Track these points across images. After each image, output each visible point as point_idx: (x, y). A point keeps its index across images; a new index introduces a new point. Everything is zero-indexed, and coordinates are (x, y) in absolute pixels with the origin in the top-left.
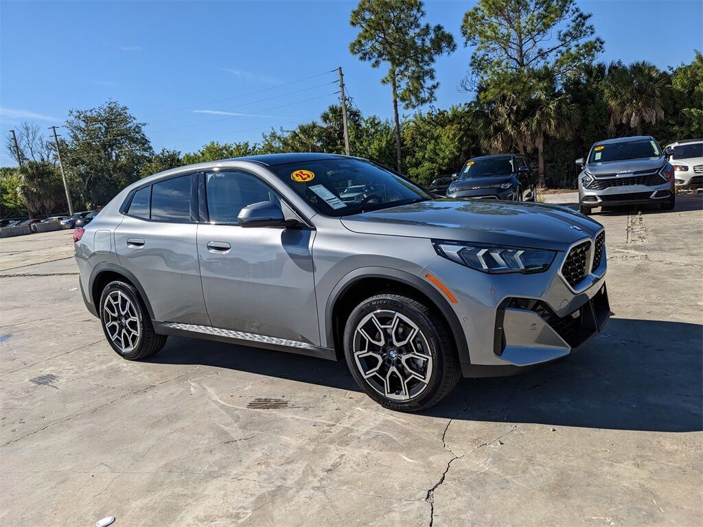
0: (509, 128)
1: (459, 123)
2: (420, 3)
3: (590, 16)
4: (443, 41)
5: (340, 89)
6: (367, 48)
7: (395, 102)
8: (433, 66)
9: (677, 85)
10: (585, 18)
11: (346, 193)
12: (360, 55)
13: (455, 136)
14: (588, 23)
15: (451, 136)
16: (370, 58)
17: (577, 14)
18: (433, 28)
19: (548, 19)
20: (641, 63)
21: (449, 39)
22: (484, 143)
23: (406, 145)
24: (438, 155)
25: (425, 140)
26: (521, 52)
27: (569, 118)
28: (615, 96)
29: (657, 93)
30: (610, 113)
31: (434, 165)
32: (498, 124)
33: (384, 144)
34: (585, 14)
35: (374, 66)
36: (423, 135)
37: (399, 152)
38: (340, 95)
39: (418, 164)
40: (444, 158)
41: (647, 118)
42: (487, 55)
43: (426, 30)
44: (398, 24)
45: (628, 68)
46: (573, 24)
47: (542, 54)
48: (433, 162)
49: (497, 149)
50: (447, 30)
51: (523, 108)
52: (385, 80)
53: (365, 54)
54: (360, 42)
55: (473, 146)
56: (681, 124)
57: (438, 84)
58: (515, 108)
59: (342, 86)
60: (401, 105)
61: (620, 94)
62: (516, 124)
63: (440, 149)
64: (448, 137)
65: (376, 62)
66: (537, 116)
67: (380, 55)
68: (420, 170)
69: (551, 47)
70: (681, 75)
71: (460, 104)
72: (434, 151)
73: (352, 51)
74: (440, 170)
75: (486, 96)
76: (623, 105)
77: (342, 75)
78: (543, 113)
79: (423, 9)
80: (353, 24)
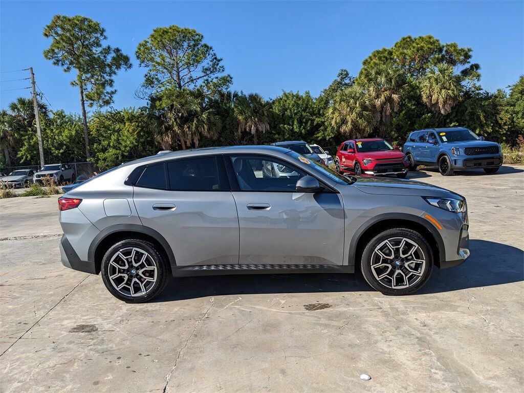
0: (176, 128)
1: (136, 122)
2: (103, 29)
3: (222, 60)
4: (121, 60)
5: (32, 85)
6: (59, 55)
7: (83, 100)
8: (114, 77)
9: (276, 109)
10: (219, 61)
11: (43, 171)
12: (54, 60)
13: (134, 131)
14: (221, 64)
15: (131, 131)
16: (63, 65)
17: (214, 57)
18: (113, 49)
19: (199, 58)
20: (254, 94)
21: (126, 59)
22: (158, 138)
23: (92, 135)
24: (121, 144)
25: (109, 132)
26: (179, 76)
27: (215, 125)
28: (241, 113)
29: (266, 114)
30: (238, 123)
31: (118, 151)
32: (169, 125)
33: (74, 133)
34: (219, 58)
35: (65, 71)
36: (107, 128)
37: (87, 140)
38: (32, 90)
39: (104, 150)
40: (125, 147)
41: (260, 129)
42: (157, 75)
43: (107, 50)
44: (84, 42)
45: (247, 96)
46: (211, 63)
47: (192, 80)
48: (117, 149)
49: (167, 142)
50: (124, 52)
51: (185, 115)
52: (74, 83)
53: (58, 61)
54: (53, 50)
55: (149, 139)
56: (279, 134)
57: (116, 91)
58: (180, 114)
59: (34, 83)
60: (87, 103)
61: (244, 112)
62: (181, 126)
63: (123, 140)
64: (128, 131)
65: (68, 68)
66: (195, 122)
67: (71, 63)
68: (107, 154)
69: (198, 76)
70: (277, 104)
71: (131, 107)
72: (118, 140)
73: (46, 56)
74: (123, 155)
75: (161, 104)
76: (246, 119)
77: (33, 74)
78: (199, 120)
79: (105, 34)
80: (46, 35)
